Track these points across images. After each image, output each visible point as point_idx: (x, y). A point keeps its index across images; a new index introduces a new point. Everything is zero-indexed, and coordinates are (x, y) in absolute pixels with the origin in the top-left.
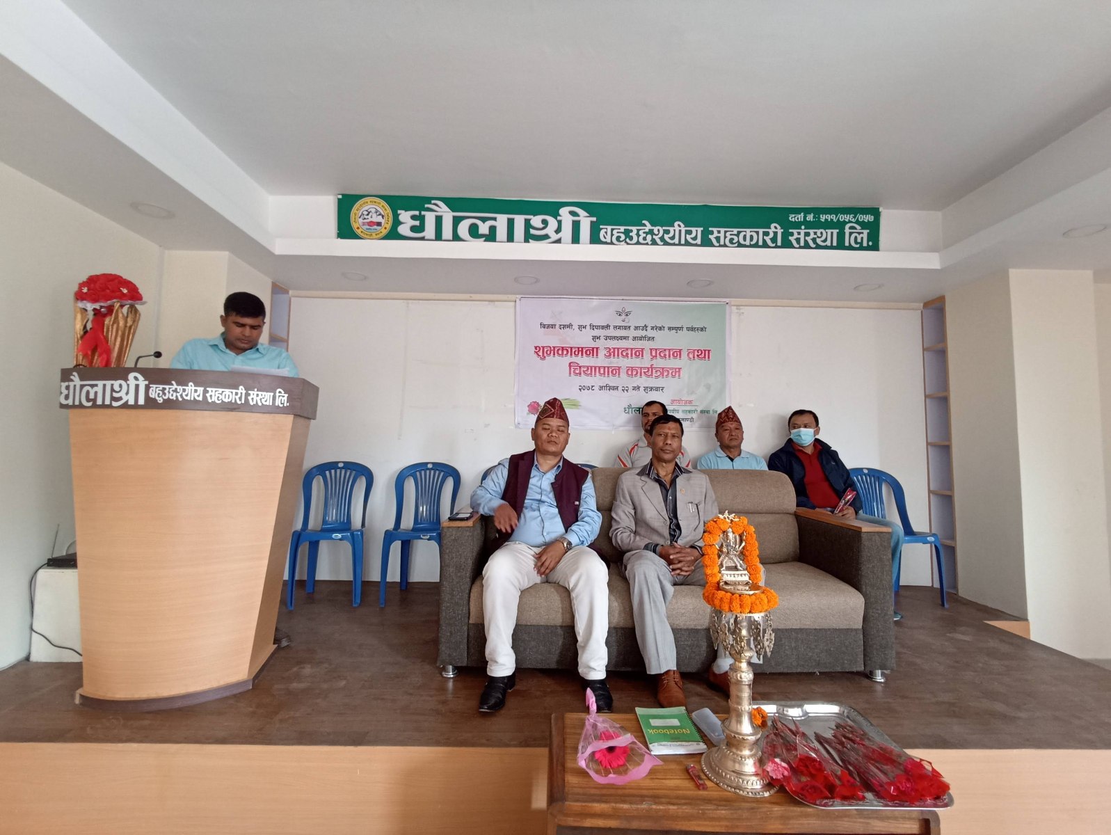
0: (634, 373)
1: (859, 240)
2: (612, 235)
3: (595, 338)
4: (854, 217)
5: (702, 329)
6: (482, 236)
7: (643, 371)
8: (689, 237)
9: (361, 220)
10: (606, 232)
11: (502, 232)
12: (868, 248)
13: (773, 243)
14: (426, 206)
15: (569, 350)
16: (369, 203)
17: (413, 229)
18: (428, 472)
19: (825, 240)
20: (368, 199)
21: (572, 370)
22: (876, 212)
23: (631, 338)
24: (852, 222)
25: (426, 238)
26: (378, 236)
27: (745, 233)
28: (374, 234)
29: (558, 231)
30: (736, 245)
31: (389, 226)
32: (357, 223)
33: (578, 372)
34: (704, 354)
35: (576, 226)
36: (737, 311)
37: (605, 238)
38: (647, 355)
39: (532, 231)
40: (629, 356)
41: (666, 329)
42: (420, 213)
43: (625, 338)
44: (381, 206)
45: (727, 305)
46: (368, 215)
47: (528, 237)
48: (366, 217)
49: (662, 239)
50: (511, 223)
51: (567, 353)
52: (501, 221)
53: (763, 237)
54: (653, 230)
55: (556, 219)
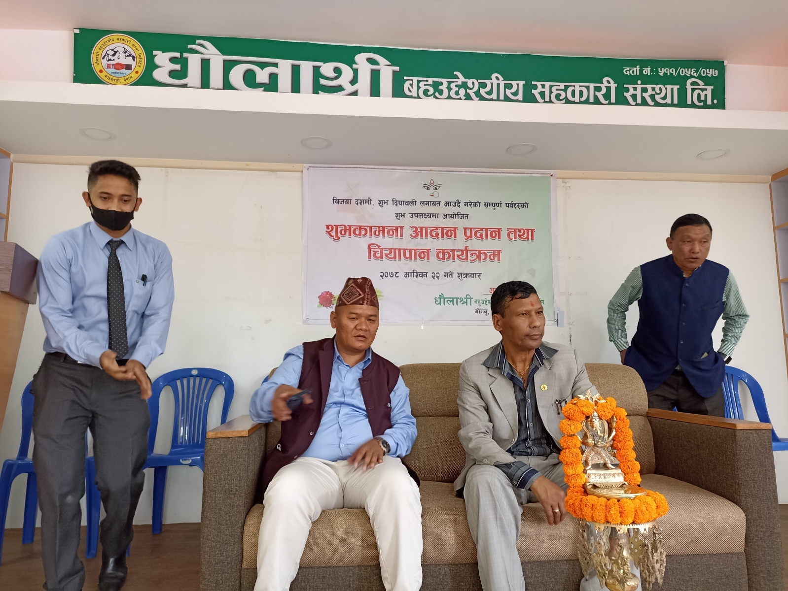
0: (446, 256)
1: (703, 98)
2: (419, 88)
3: (399, 215)
4: (697, 72)
5: (523, 206)
6: (260, 85)
7: (456, 253)
8: (508, 92)
9: (104, 62)
10: (411, 84)
11: (285, 80)
12: (713, 106)
13: (606, 100)
14: (189, 46)
15: (368, 230)
16: (115, 40)
17: (172, 74)
18: (192, 380)
19: (665, 98)
20: (115, 36)
21: (372, 253)
22: (720, 66)
23: (441, 216)
24: (694, 77)
25: (188, 86)
26: (127, 82)
27: (573, 88)
28: (122, 80)
29: (354, 81)
30: (564, 101)
31: (141, 70)
32: (99, 64)
33: (378, 255)
34: (527, 234)
35: (375, 76)
36: (563, 184)
37: (410, 91)
38: (460, 234)
39: (323, 82)
40: (440, 236)
41: (482, 205)
42: (182, 55)
43: (434, 215)
44: (131, 45)
45: (551, 178)
46: (114, 55)
47: (317, 88)
48: (112, 58)
49: (478, 94)
50: (296, 70)
51: (366, 234)
52: (284, 68)
53: (594, 93)
54: (466, 82)
55: (351, 67)
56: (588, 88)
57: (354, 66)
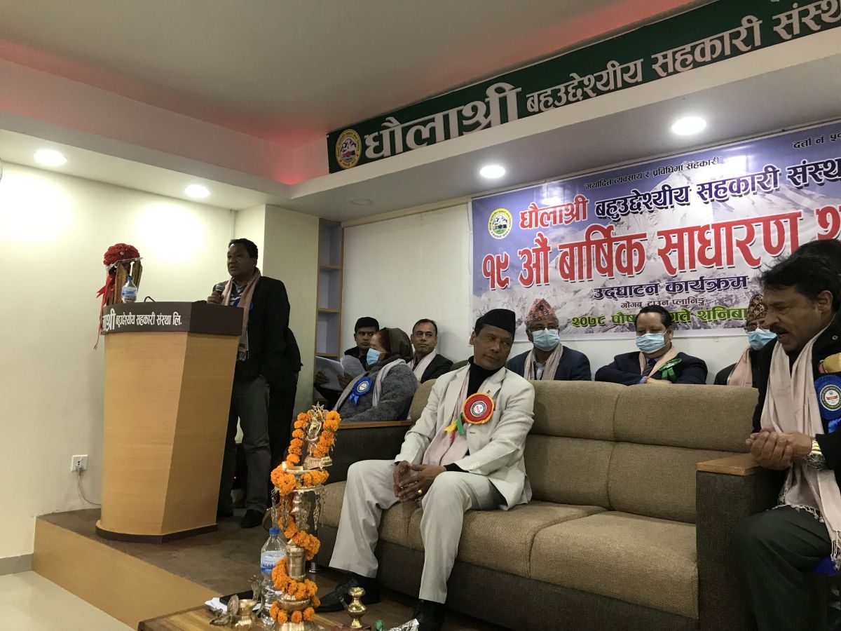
2: (539, 102)
6: (425, 141)
8: (626, 77)
10: (533, 101)
11: (440, 130)
13: (748, 45)
16: (346, 135)
20: (345, 132)
25: (385, 156)
27: (702, 46)
29: (487, 114)
30: (691, 66)
31: (360, 153)
32: (340, 156)
35: (503, 104)
37: (533, 107)
39: (465, 123)
42: (379, 133)
44: (353, 136)
46: (346, 147)
47: (462, 130)
48: (345, 149)
49: (595, 89)
50: (446, 120)
52: (439, 120)
53: (731, 42)
54: (583, 81)
55: (483, 101)
56: (721, 39)
57: (487, 100)
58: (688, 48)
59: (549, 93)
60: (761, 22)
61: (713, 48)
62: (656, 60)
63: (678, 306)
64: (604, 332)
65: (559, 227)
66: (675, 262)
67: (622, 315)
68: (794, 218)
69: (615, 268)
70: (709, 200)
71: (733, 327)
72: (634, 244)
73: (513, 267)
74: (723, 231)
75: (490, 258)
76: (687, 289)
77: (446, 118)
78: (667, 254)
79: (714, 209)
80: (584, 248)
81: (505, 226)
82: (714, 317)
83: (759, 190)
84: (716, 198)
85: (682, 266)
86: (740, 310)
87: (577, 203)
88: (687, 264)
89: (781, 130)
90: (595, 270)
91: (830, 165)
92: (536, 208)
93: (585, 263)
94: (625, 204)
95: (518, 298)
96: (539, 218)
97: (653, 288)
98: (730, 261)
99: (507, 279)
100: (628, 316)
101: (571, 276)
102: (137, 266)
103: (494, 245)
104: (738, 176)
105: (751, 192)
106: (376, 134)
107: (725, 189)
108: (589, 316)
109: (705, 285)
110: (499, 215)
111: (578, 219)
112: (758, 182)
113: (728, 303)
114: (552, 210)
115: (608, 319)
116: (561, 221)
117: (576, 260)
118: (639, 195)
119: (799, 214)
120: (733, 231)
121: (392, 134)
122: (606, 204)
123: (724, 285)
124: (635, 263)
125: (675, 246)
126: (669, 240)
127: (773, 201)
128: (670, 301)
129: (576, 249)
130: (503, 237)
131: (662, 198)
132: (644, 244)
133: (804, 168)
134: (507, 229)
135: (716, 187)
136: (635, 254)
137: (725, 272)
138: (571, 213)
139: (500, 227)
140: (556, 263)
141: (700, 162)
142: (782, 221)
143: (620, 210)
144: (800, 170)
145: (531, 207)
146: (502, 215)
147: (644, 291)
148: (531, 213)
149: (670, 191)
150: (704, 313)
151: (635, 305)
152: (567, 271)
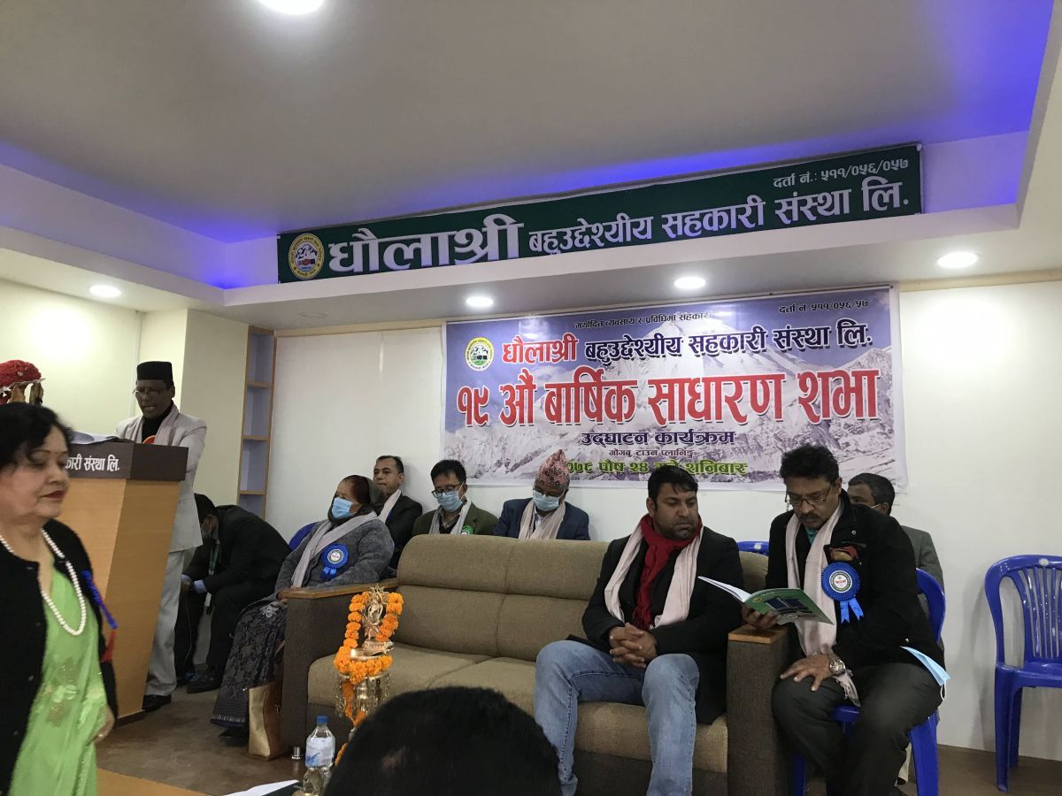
1: (886, 200)
2: (543, 242)
6: (408, 262)
10: (536, 240)
12: (904, 211)
13: (752, 223)
14: (353, 235)
16: (303, 240)
17: (343, 263)
19: (831, 209)
20: (303, 236)
22: (911, 154)
24: (872, 174)
26: (312, 275)
27: (710, 215)
28: (309, 274)
29: (484, 245)
30: (699, 233)
31: (321, 263)
32: (294, 263)
35: (503, 237)
37: (536, 248)
39: (458, 250)
42: (348, 244)
44: (313, 241)
46: (302, 253)
47: (453, 258)
48: (302, 256)
49: (603, 238)
52: (426, 242)
53: (737, 217)
54: (591, 228)
55: (480, 231)
56: (728, 212)
57: (484, 229)
58: (697, 214)
59: (554, 234)
60: (765, 203)
61: (720, 220)
62: (666, 221)
63: (667, 457)
64: (590, 479)
65: (546, 364)
66: (665, 413)
67: (610, 462)
68: (778, 379)
69: (604, 413)
70: (700, 353)
71: (720, 481)
72: (624, 390)
73: (494, 403)
74: (713, 385)
75: (467, 391)
76: (676, 441)
77: (435, 242)
78: (658, 404)
79: (705, 362)
80: (573, 390)
81: (485, 358)
82: (702, 471)
83: (748, 349)
84: (707, 353)
85: (671, 417)
86: (727, 465)
87: (566, 342)
88: (677, 415)
89: (768, 293)
90: (583, 414)
91: (810, 332)
92: (520, 341)
93: (573, 405)
94: (616, 348)
95: (499, 437)
96: (524, 352)
97: (642, 437)
98: (719, 416)
99: (486, 416)
100: (616, 464)
101: (558, 418)
102: (36, 389)
103: (472, 377)
104: (728, 333)
105: (740, 350)
106: (345, 244)
107: (716, 344)
108: (576, 461)
109: (695, 439)
110: (479, 345)
111: (566, 358)
112: (747, 341)
113: (716, 457)
114: (538, 346)
115: (595, 466)
116: (548, 359)
117: (564, 401)
118: (630, 340)
119: (783, 377)
120: (723, 386)
121: (366, 248)
122: (597, 346)
123: (713, 439)
124: (625, 410)
125: (665, 396)
126: (659, 390)
127: (760, 361)
128: (659, 452)
129: (564, 391)
130: (482, 369)
131: (654, 346)
132: (635, 392)
133: (788, 332)
134: (487, 361)
135: (708, 341)
136: (625, 401)
137: (714, 426)
138: (559, 352)
139: (479, 357)
140: (542, 404)
141: (693, 314)
142: (768, 381)
143: (610, 354)
144: (784, 334)
145: (516, 340)
146: (481, 344)
147: (633, 439)
148: (515, 346)
149: (663, 340)
150: (692, 466)
151: (623, 453)
152: (553, 413)
